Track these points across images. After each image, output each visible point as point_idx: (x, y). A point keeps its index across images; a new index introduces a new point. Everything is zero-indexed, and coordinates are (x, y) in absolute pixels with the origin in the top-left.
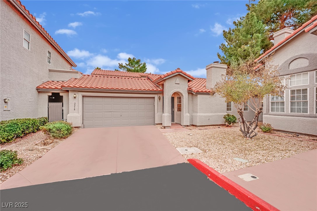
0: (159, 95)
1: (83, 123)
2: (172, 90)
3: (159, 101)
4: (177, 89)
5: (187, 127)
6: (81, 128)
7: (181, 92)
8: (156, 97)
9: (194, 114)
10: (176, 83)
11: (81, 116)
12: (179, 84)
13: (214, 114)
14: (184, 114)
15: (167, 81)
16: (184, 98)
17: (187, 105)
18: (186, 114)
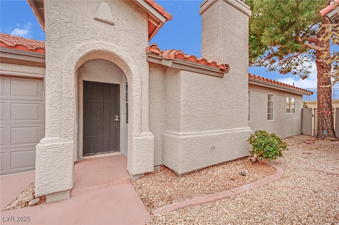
4: (102, 42)
5: (143, 181)
9: (170, 134)
10: (97, 17)
13: (223, 132)
14: (135, 133)
16: (134, 79)
17: (147, 104)
18: (142, 133)
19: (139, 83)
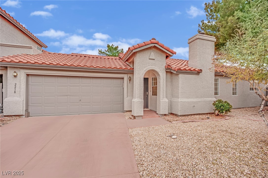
0: (129, 75)
1: (27, 110)
2: (145, 67)
3: (129, 82)
4: (151, 66)
5: (165, 117)
6: (24, 116)
7: (157, 70)
8: (126, 77)
9: (175, 100)
10: (150, 58)
11: (25, 101)
12: (154, 59)
13: (200, 100)
14: (161, 99)
15: (138, 55)
16: (161, 79)
17: (165, 88)
18: (164, 99)
19: (162, 80)
